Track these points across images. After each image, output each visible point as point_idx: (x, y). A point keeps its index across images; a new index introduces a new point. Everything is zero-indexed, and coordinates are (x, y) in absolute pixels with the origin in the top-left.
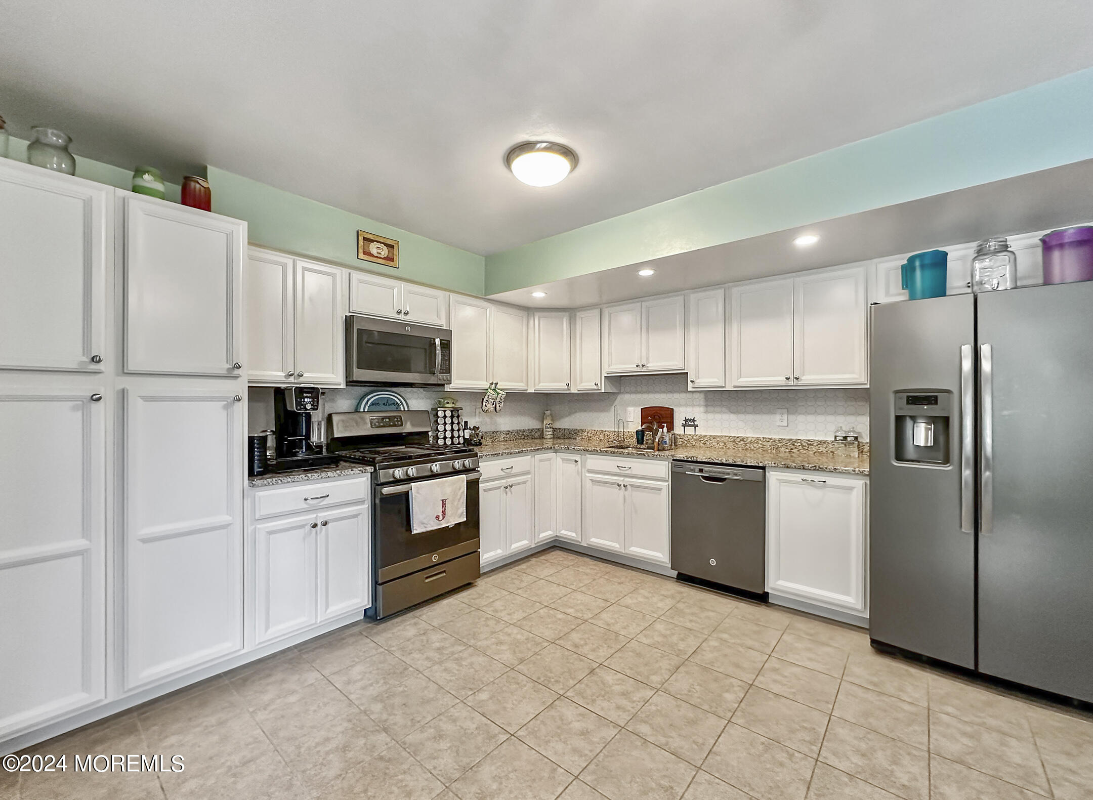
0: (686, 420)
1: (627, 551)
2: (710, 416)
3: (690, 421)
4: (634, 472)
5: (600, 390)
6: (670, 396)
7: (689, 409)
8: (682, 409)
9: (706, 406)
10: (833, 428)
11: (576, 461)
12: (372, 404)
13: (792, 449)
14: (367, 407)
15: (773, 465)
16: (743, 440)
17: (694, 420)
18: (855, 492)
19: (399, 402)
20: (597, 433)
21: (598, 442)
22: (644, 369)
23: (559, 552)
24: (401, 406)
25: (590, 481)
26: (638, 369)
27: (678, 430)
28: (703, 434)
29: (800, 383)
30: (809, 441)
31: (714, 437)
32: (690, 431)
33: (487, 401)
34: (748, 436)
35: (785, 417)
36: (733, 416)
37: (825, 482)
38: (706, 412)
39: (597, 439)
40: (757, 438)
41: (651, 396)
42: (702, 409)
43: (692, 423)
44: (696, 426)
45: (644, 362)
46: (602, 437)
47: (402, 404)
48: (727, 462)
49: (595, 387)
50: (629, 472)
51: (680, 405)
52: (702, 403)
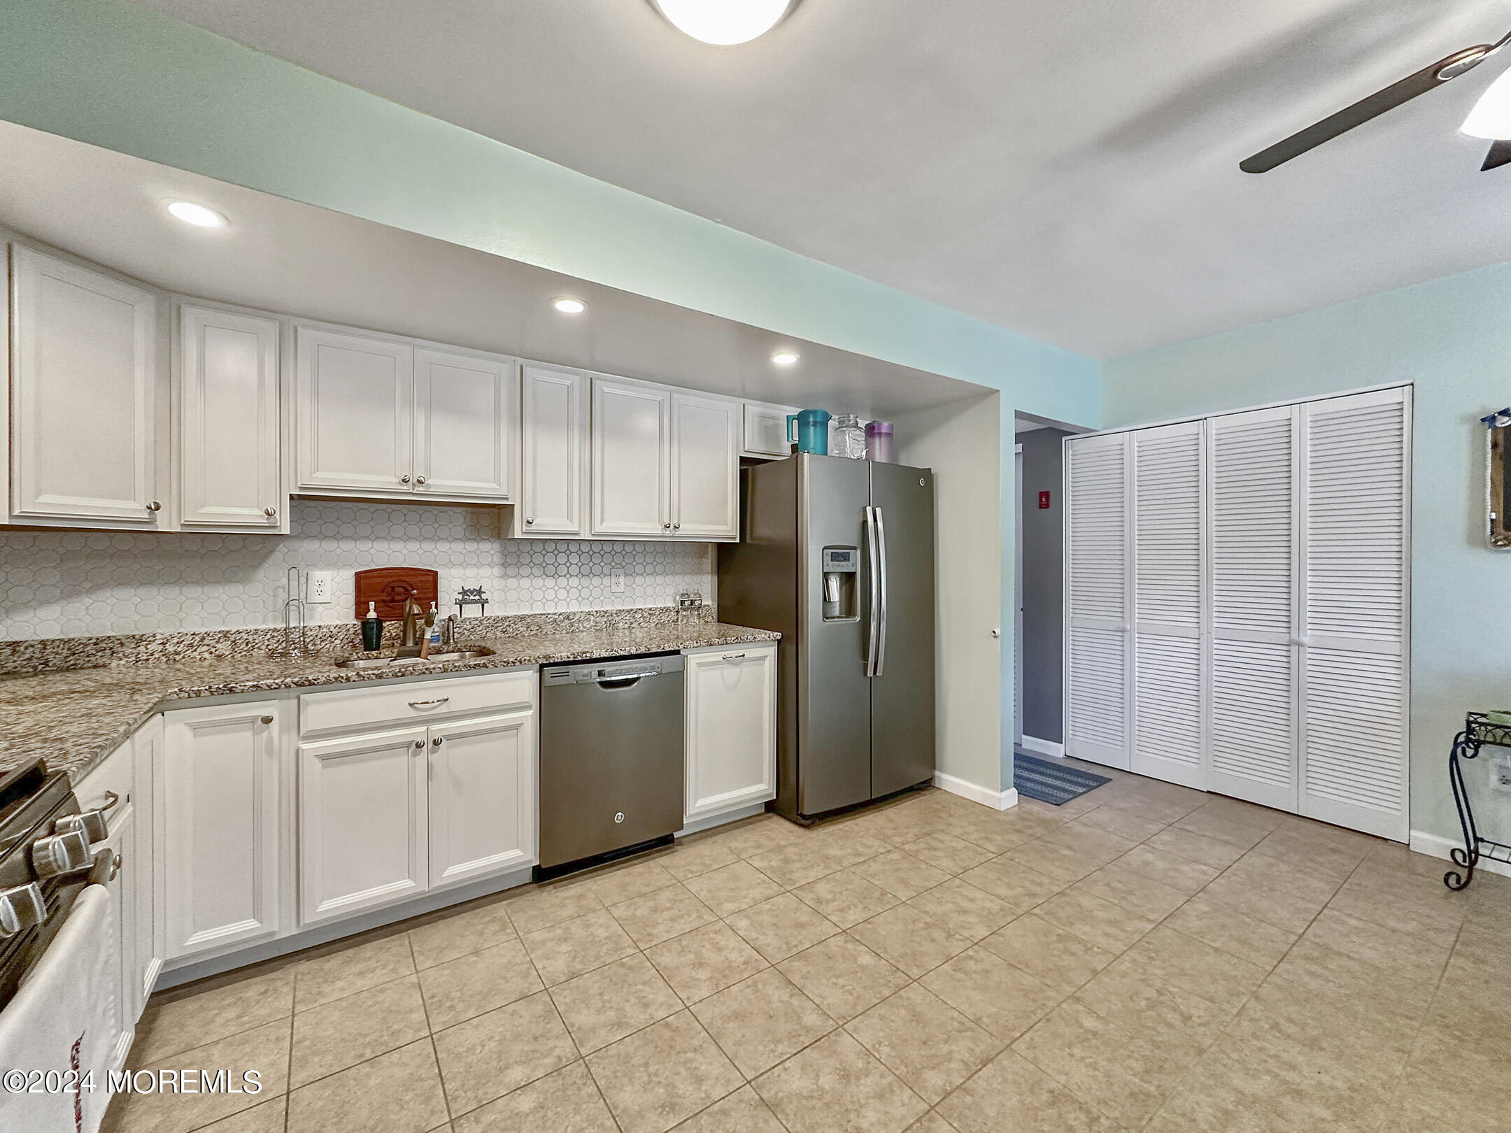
0: (464, 592)
1: (436, 883)
2: (512, 583)
3: (472, 592)
4: (455, 706)
5: (275, 527)
6: (428, 546)
7: (471, 572)
8: (457, 572)
9: (504, 565)
11: (267, 720)
13: (632, 623)
15: (695, 645)
16: (568, 618)
17: (480, 592)
18: (767, 661)
20: (203, 639)
21: (206, 663)
22: (420, 489)
23: (190, 1005)
25: (317, 761)
26: (405, 488)
27: (446, 608)
28: (501, 614)
29: (678, 533)
30: (650, 609)
31: (522, 618)
32: (472, 611)
34: (574, 610)
35: (622, 579)
37: (743, 656)
38: (505, 576)
39: (206, 655)
40: (589, 613)
41: (381, 546)
42: (496, 571)
43: (477, 597)
44: (483, 603)
45: (419, 473)
46: (224, 648)
49: (264, 521)
50: (444, 709)
51: (451, 565)
52: (497, 559)
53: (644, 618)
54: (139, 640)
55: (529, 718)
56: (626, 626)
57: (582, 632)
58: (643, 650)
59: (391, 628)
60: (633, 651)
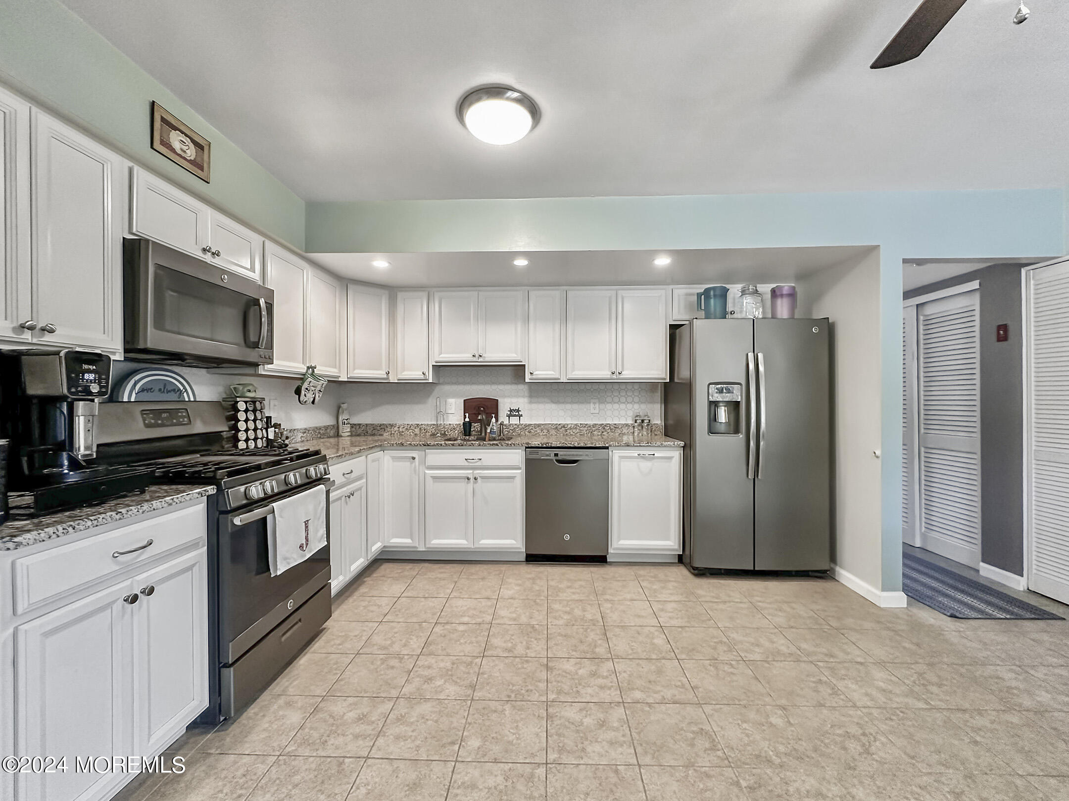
0: (511, 411)
1: (477, 546)
2: (534, 406)
3: (514, 411)
4: (485, 463)
5: (427, 379)
6: (494, 387)
7: (514, 400)
8: (508, 400)
9: (531, 396)
10: (631, 413)
11: (414, 458)
12: (142, 390)
13: (603, 432)
14: (134, 395)
15: (617, 444)
16: (564, 427)
17: (518, 411)
18: (674, 460)
19: (182, 388)
20: (410, 427)
22: (481, 359)
24: (185, 394)
25: (431, 479)
26: (475, 359)
27: (503, 418)
28: (528, 423)
29: (621, 376)
30: (615, 424)
31: (539, 425)
32: (514, 420)
33: (307, 389)
34: (568, 423)
35: (597, 405)
36: (554, 406)
37: (654, 455)
38: (531, 402)
40: (576, 425)
41: (475, 387)
42: (526, 400)
43: (517, 413)
44: (520, 416)
45: (481, 352)
46: (417, 431)
47: (186, 391)
48: (579, 446)
49: (422, 377)
50: (479, 463)
51: (505, 396)
52: (526, 394)
53: (611, 429)
54: (392, 426)
55: (519, 475)
56: (600, 434)
57: (572, 435)
58: (582, 445)
59: (476, 426)
60: (576, 445)
